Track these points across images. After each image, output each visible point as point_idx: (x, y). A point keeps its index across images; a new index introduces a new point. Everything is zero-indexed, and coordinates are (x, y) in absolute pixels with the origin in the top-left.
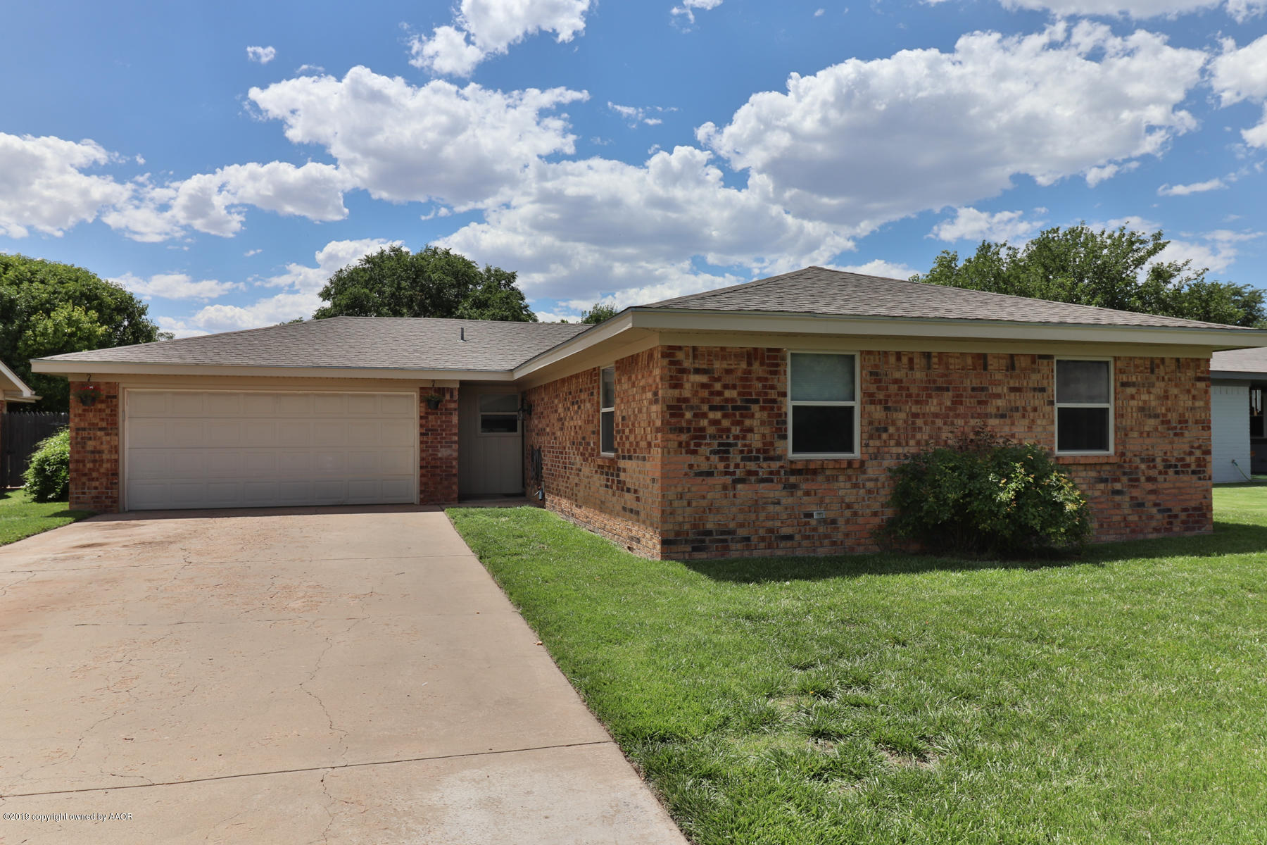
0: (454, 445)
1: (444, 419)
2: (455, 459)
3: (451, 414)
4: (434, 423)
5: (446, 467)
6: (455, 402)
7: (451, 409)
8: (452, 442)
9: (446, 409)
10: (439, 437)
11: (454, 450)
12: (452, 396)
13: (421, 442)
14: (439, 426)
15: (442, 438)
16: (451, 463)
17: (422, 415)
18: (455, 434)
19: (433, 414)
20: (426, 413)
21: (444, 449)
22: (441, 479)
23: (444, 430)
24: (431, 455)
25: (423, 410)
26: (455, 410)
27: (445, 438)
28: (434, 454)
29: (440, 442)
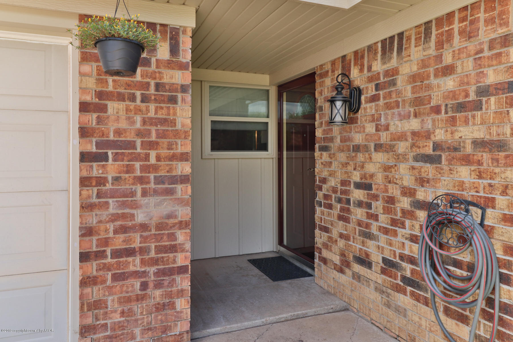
0: (179, 187)
1: (152, 114)
2: (182, 225)
3: (173, 100)
4: (123, 125)
5: (159, 250)
6: (182, 67)
7: (173, 88)
8: (175, 180)
9: (158, 86)
10: (138, 165)
11: (181, 202)
12: (174, 50)
13: (84, 182)
14: (139, 134)
15: (145, 169)
16: (172, 237)
17: (88, 98)
18: (183, 157)
19: (121, 98)
20: (100, 95)
21: (152, 200)
22: (144, 286)
23: (152, 145)
24: (115, 218)
25: (91, 83)
26: (184, 89)
27: (155, 168)
28: (124, 216)
29: (141, 180)
